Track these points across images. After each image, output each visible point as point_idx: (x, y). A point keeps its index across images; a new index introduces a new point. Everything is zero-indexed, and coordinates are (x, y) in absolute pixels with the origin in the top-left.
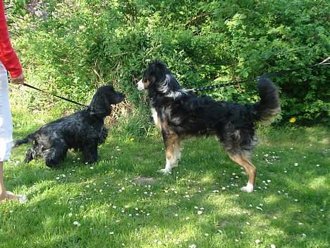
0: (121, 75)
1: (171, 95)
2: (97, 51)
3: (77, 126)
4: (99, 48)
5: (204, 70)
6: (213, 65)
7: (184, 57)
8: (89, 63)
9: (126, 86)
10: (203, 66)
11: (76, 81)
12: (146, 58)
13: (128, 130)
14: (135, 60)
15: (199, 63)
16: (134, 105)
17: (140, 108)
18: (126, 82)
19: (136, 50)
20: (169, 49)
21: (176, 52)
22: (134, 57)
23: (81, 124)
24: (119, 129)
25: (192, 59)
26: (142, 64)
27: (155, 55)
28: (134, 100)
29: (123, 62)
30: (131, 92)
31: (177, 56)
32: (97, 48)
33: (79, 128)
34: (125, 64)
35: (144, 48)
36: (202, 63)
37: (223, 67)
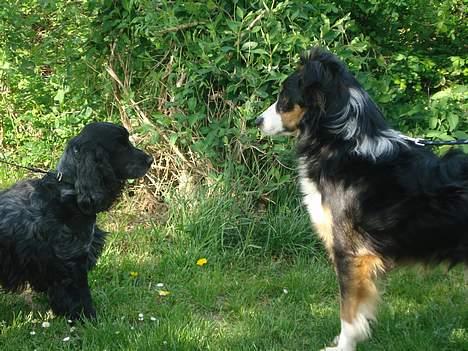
0: (179, 85)
1: (365, 147)
2: (116, 17)
3: (26, 222)
4: (122, 10)
5: (403, 69)
6: (431, 56)
7: (350, 34)
8: (97, 47)
9: (190, 113)
10: (400, 57)
11: (60, 96)
12: (245, 39)
13: (193, 234)
14: (217, 44)
15: (390, 50)
16: (209, 166)
17: (226, 174)
18: (192, 103)
19: (220, 17)
20: (310, 13)
21: (327, 21)
22: (213, 35)
23: (38, 219)
24: (170, 229)
25: (372, 40)
26: (235, 53)
27: (270, 30)
28: (213, 154)
29: (185, 49)
30: (205, 130)
31: (331, 33)
32: (117, 10)
33: (32, 227)
34: (188, 53)
35: (241, 12)
36: (398, 51)
37: (456, 60)
